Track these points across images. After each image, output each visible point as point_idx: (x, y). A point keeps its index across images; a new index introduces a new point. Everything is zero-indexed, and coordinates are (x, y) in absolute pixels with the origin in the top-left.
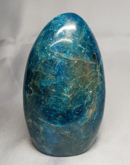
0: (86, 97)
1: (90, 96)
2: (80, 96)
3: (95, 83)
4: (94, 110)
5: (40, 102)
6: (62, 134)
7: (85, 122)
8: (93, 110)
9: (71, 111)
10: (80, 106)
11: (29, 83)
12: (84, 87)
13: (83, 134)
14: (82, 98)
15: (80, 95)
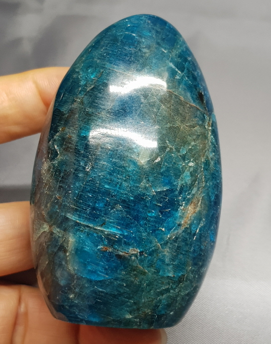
0: (180, 171)
1: (189, 174)
2: (168, 168)
3: (202, 149)
4: (198, 209)
5: (74, 173)
6: (121, 253)
7: (176, 232)
8: (195, 208)
9: (146, 198)
10: (167, 190)
11: (53, 137)
12: (178, 150)
13: (168, 265)
14: (172, 173)
15: (168, 163)
